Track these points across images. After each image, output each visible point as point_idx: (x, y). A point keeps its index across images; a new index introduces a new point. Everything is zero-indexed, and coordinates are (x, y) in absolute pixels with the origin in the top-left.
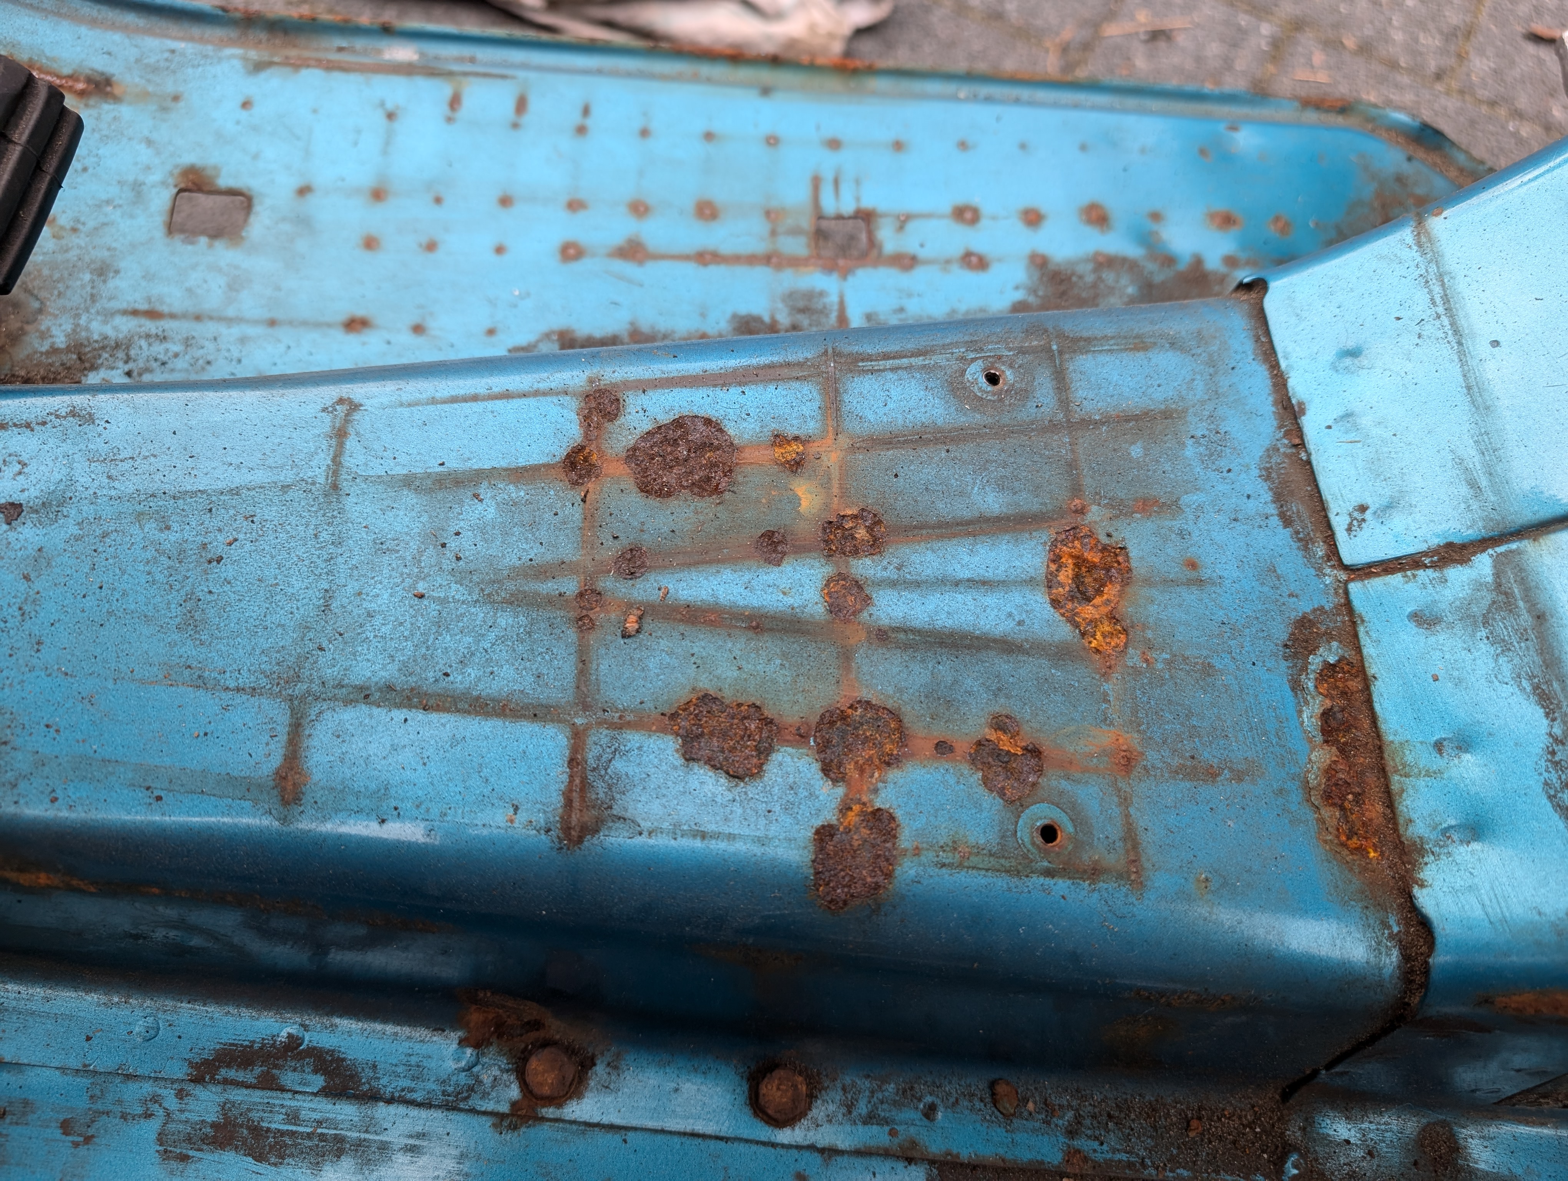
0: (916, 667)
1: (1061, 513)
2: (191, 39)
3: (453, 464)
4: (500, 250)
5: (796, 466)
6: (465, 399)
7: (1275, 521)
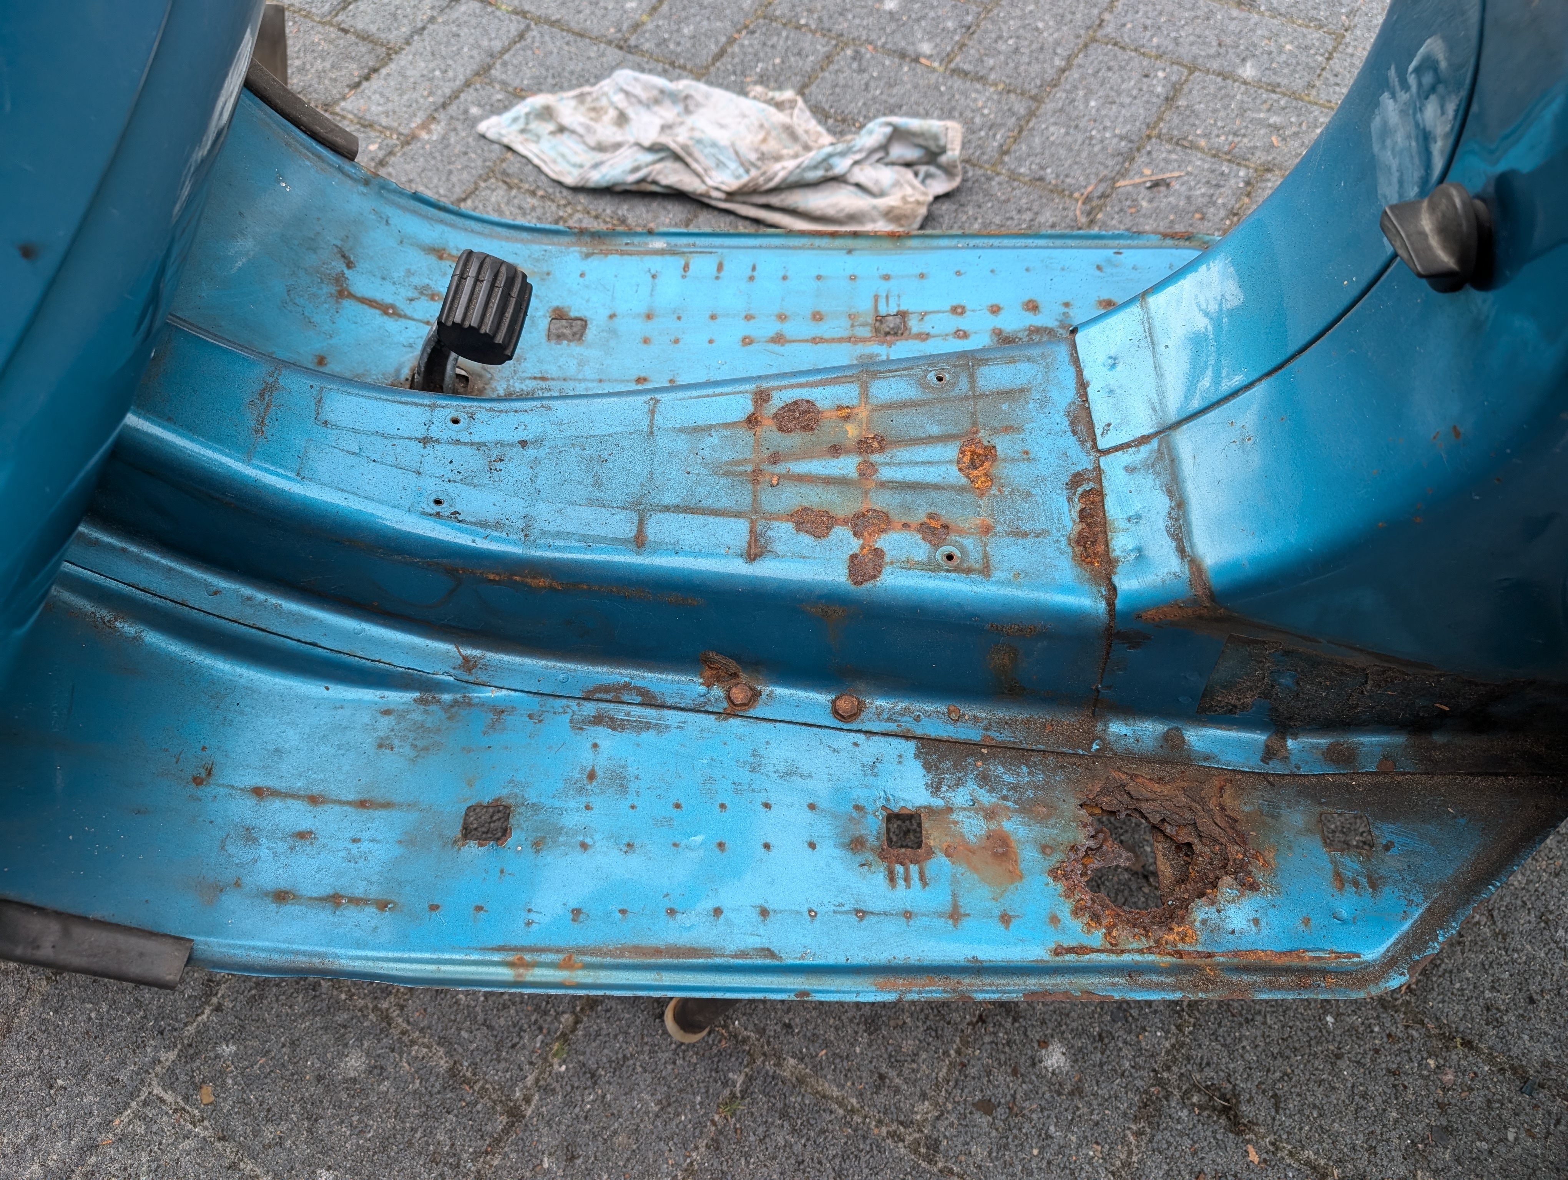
0: (896, 496)
1: (967, 433)
2: (554, 244)
3: (700, 423)
4: (711, 342)
5: (847, 418)
6: (704, 397)
7: (1069, 433)
